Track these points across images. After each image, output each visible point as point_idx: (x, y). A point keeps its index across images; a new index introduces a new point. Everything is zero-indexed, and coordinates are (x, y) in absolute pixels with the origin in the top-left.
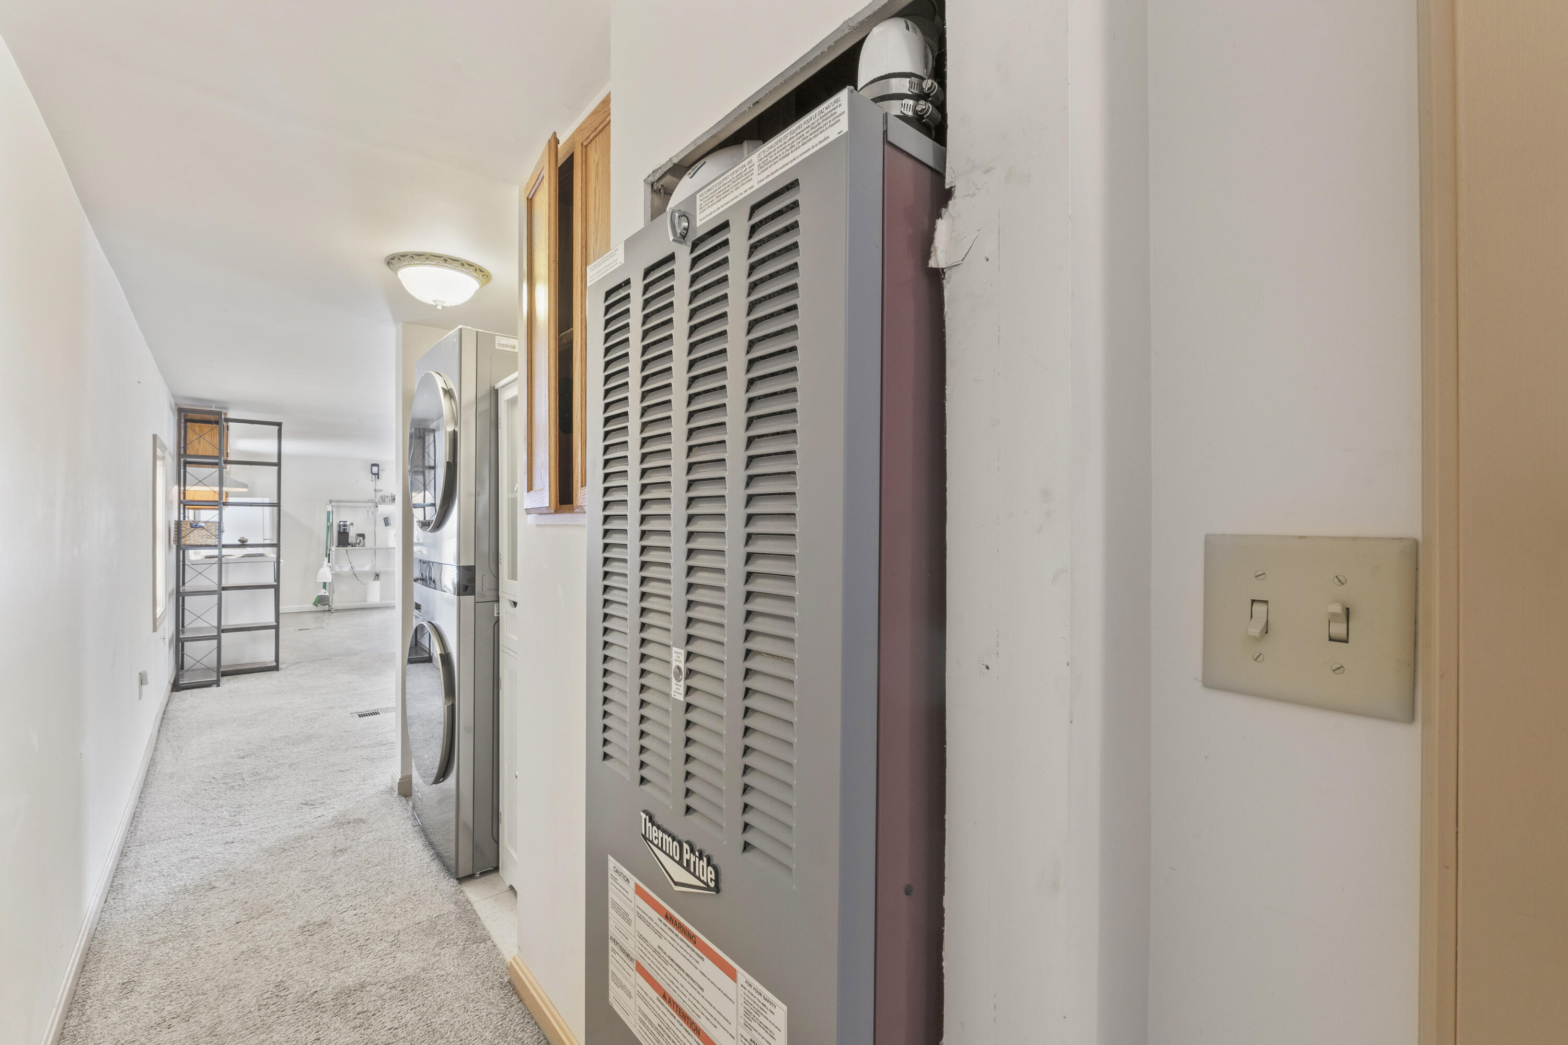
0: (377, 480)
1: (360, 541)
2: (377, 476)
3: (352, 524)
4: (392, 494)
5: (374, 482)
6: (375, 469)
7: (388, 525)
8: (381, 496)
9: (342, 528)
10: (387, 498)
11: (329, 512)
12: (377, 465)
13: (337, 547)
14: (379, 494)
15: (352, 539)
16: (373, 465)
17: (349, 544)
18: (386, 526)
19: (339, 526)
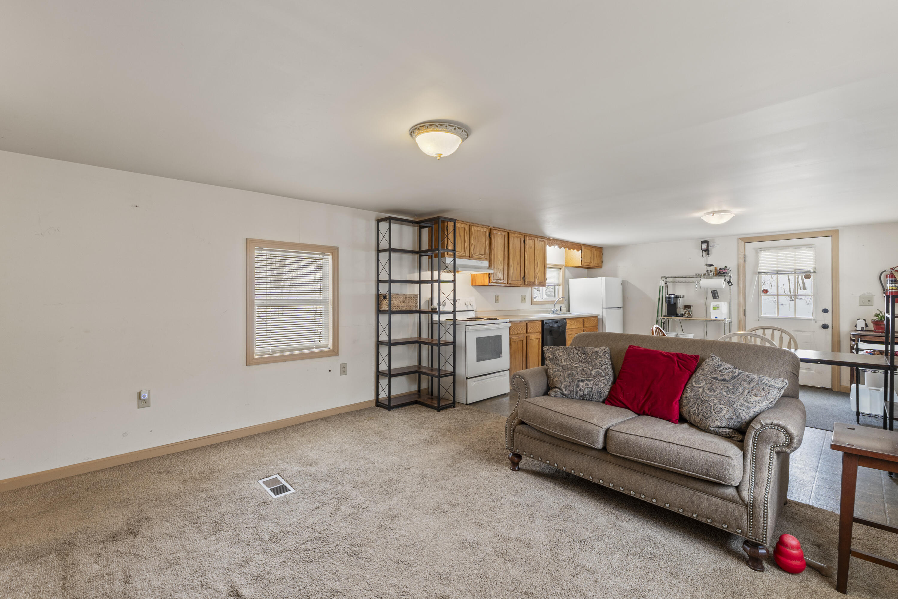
0: (707, 256)
1: (686, 312)
2: (707, 252)
3: (682, 297)
4: (720, 267)
5: (705, 258)
6: (705, 246)
9: (671, 300)
10: (711, 272)
11: (661, 287)
12: (707, 242)
13: (668, 316)
14: (710, 269)
16: (703, 242)
17: (677, 315)
18: (713, 299)
19: (669, 298)
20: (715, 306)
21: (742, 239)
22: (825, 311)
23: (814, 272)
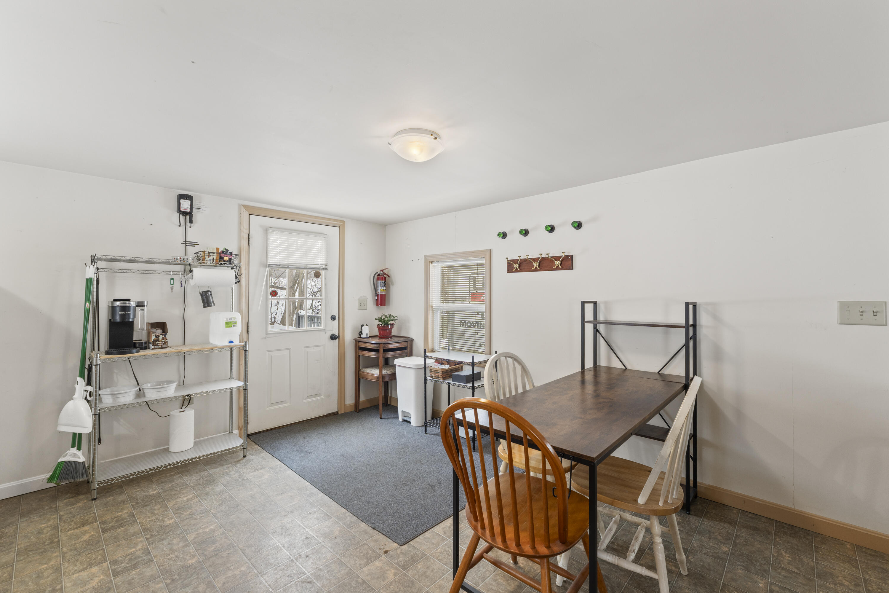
0: (189, 224)
1: (157, 337)
2: (188, 217)
3: (140, 304)
4: (218, 249)
5: (182, 228)
6: (185, 205)
7: (209, 306)
8: (196, 253)
9: (119, 313)
10: (209, 256)
11: (89, 282)
12: (189, 198)
13: (107, 353)
14: (192, 251)
15: (139, 334)
16: (182, 197)
17: (135, 345)
18: (204, 307)
19: (113, 309)
20: (229, 321)
21: (245, 207)
22: (333, 318)
23: (326, 269)
